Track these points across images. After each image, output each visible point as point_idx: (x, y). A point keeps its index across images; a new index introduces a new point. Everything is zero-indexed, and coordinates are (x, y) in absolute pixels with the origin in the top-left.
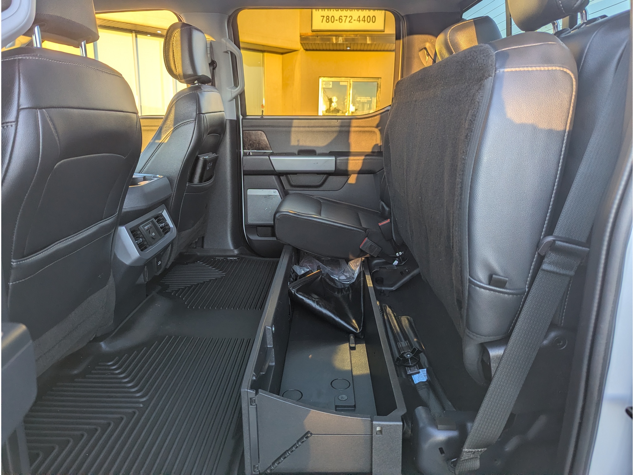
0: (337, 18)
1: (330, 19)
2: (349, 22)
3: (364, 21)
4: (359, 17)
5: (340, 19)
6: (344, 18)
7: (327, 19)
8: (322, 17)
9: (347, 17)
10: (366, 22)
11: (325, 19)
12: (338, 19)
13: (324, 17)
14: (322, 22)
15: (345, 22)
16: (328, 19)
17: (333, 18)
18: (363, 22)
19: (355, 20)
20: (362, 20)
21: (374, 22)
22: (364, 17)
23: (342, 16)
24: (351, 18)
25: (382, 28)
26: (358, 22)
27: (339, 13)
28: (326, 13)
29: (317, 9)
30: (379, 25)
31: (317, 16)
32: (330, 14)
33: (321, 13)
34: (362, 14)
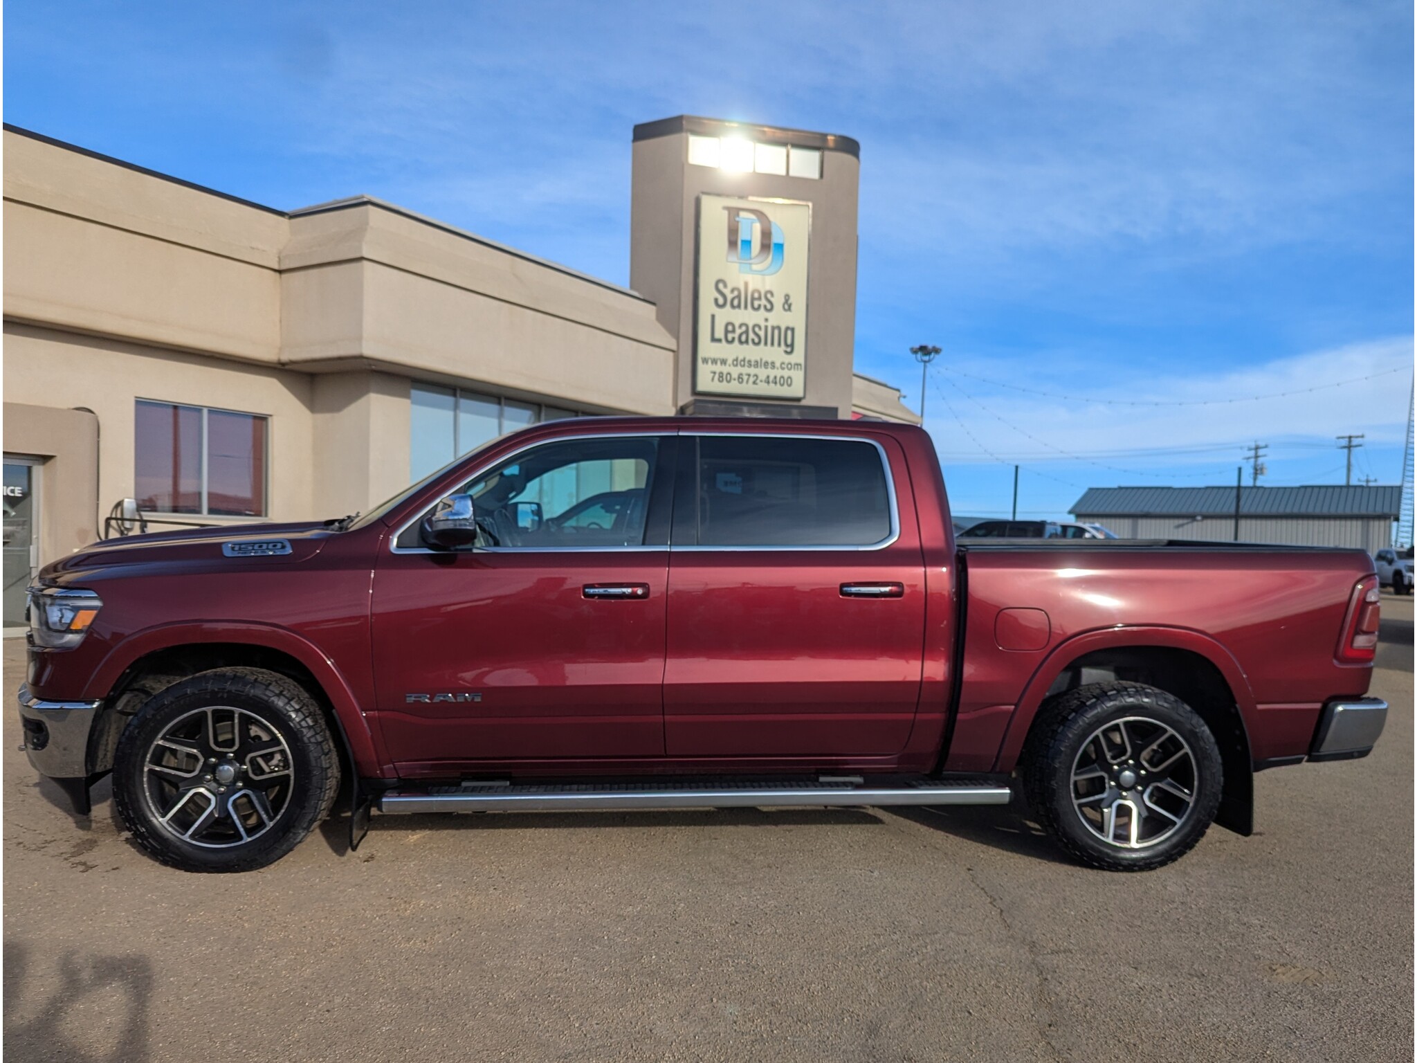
0: (735, 375)
1: (724, 377)
2: (754, 383)
3: (776, 383)
4: (768, 377)
5: (739, 378)
6: (745, 378)
7: (720, 377)
8: (712, 375)
9: (749, 375)
10: (778, 384)
11: (717, 376)
12: (736, 377)
13: (715, 373)
14: (713, 379)
15: (747, 382)
16: (722, 377)
17: (729, 376)
18: (774, 385)
19: (761, 381)
20: (773, 382)
21: (790, 385)
22: (775, 377)
23: (741, 374)
24: (755, 377)
25: (800, 394)
26: (766, 384)
27: (739, 370)
28: (718, 368)
29: (705, 361)
30: (796, 390)
31: (704, 371)
32: (725, 369)
33: (710, 367)
34: (772, 373)
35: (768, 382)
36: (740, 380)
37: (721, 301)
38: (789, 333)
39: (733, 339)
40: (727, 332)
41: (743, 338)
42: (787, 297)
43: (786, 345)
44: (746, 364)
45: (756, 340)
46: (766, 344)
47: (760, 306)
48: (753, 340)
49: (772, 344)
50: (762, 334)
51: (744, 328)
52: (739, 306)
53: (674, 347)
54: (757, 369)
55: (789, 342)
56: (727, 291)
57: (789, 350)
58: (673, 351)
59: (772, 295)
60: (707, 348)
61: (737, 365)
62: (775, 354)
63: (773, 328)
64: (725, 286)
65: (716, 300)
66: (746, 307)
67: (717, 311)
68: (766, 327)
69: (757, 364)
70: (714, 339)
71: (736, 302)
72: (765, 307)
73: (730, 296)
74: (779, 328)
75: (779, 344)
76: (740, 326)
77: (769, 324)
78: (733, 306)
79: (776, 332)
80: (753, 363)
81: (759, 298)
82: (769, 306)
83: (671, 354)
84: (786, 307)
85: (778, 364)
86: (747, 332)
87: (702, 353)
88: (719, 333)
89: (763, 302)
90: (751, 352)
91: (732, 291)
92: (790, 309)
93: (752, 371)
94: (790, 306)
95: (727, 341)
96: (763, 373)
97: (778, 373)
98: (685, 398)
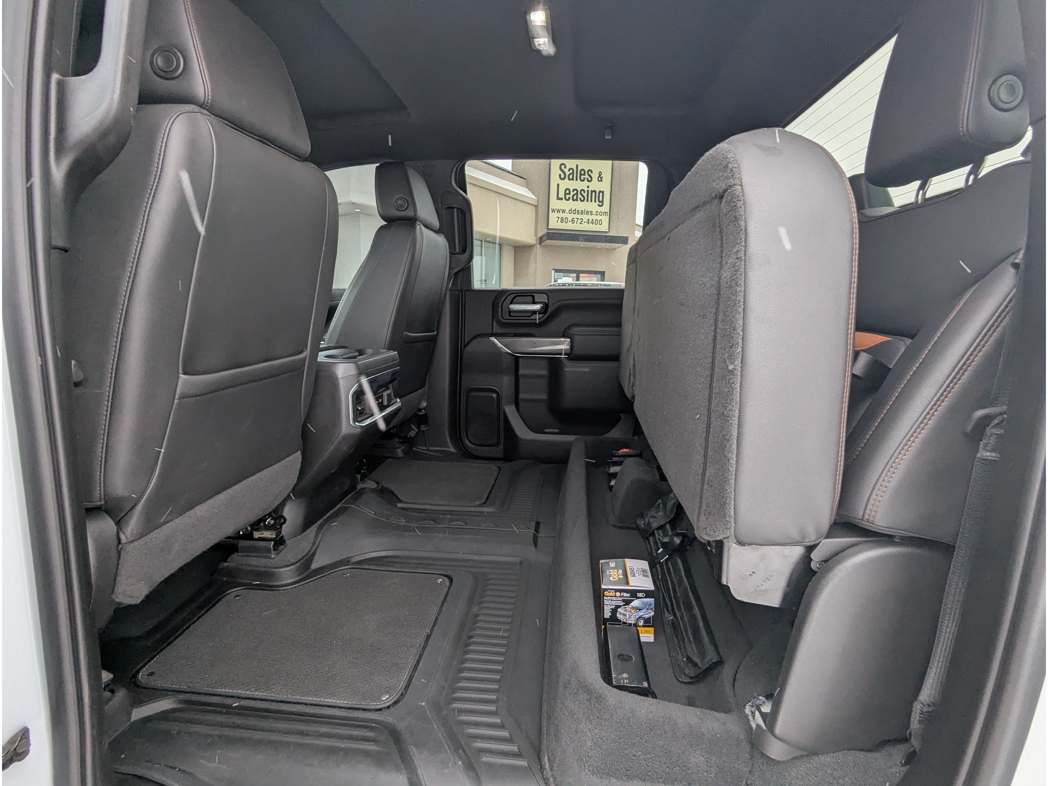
1: (564, 220)
2: (580, 223)
3: (593, 223)
4: (589, 220)
6: (576, 220)
8: (558, 218)
9: (578, 219)
10: (594, 224)
11: (560, 219)
12: (571, 220)
14: (558, 221)
15: (577, 223)
17: (566, 219)
18: (592, 225)
19: (585, 222)
20: (591, 223)
21: (601, 225)
22: (593, 220)
23: (573, 218)
24: (581, 220)
25: (606, 230)
26: (587, 224)
27: (572, 216)
28: (561, 215)
29: (553, 211)
30: (604, 227)
31: (553, 216)
32: (564, 215)
33: (556, 214)
34: (591, 217)
35: (589, 223)
36: (573, 222)
37: (563, 176)
38: (601, 194)
39: (569, 198)
40: (566, 194)
41: (575, 198)
42: (600, 174)
43: (600, 202)
44: (576, 212)
45: (582, 199)
46: (588, 201)
47: (584, 178)
48: (580, 198)
49: (591, 201)
50: (585, 195)
51: (575, 192)
52: (573, 179)
53: (537, 204)
54: (584, 215)
55: (601, 200)
56: (566, 170)
57: (601, 204)
58: (536, 206)
59: (592, 173)
60: (555, 204)
61: (571, 213)
62: (593, 206)
63: (592, 192)
64: (565, 167)
65: (560, 175)
66: (577, 180)
67: (560, 182)
68: (588, 191)
69: (582, 213)
70: (559, 199)
71: (571, 177)
72: (588, 179)
73: (568, 173)
74: (595, 191)
75: (595, 201)
76: (573, 191)
77: (590, 189)
78: (569, 179)
79: (594, 193)
80: (580, 212)
81: (584, 175)
82: (590, 179)
83: (534, 207)
84: (600, 179)
85: (594, 213)
86: (577, 194)
87: (551, 207)
88: (562, 195)
89: (587, 176)
90: (579, 206)
91: (569, 171)
92: (601, 181)
93: (580, 216)
94: (601, 179)
95: (566, 199)
96: (585, 217)
97: (594, 217)
98: (542, 232)
